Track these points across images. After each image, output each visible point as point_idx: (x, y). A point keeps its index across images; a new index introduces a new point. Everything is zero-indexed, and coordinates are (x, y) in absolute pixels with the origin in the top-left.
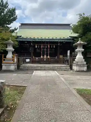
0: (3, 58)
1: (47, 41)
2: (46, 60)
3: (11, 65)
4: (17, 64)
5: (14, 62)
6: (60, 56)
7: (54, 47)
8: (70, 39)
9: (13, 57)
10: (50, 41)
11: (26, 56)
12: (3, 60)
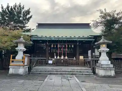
0: (11, 60)
1: (64, 39)
2: (63, 62)
3: (19, 68)
4: (28, 66)
5: (24, 63)
6: (80, 56)
7: (73, 46)
8: (90, 38)
9: (23, 58)
10: (68, 39)
11: (41, 57)
12: (11, 61)
